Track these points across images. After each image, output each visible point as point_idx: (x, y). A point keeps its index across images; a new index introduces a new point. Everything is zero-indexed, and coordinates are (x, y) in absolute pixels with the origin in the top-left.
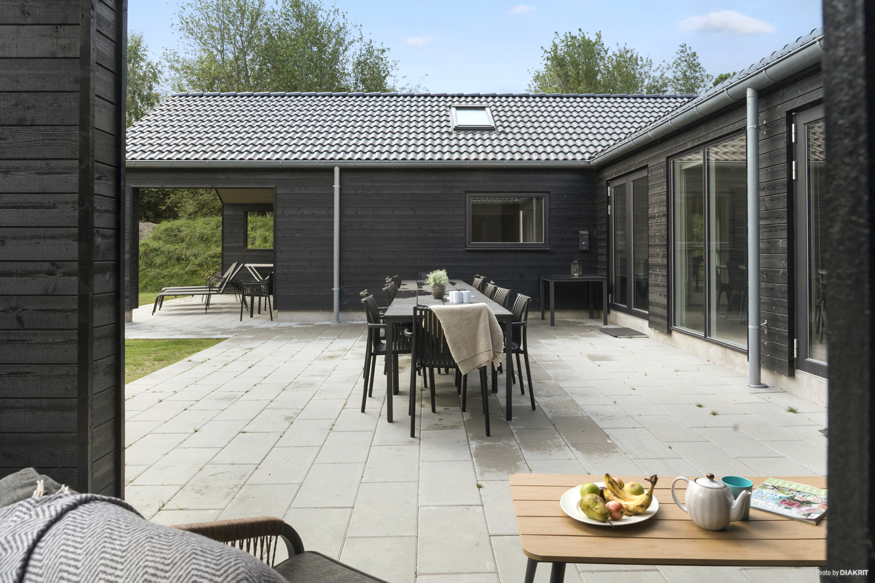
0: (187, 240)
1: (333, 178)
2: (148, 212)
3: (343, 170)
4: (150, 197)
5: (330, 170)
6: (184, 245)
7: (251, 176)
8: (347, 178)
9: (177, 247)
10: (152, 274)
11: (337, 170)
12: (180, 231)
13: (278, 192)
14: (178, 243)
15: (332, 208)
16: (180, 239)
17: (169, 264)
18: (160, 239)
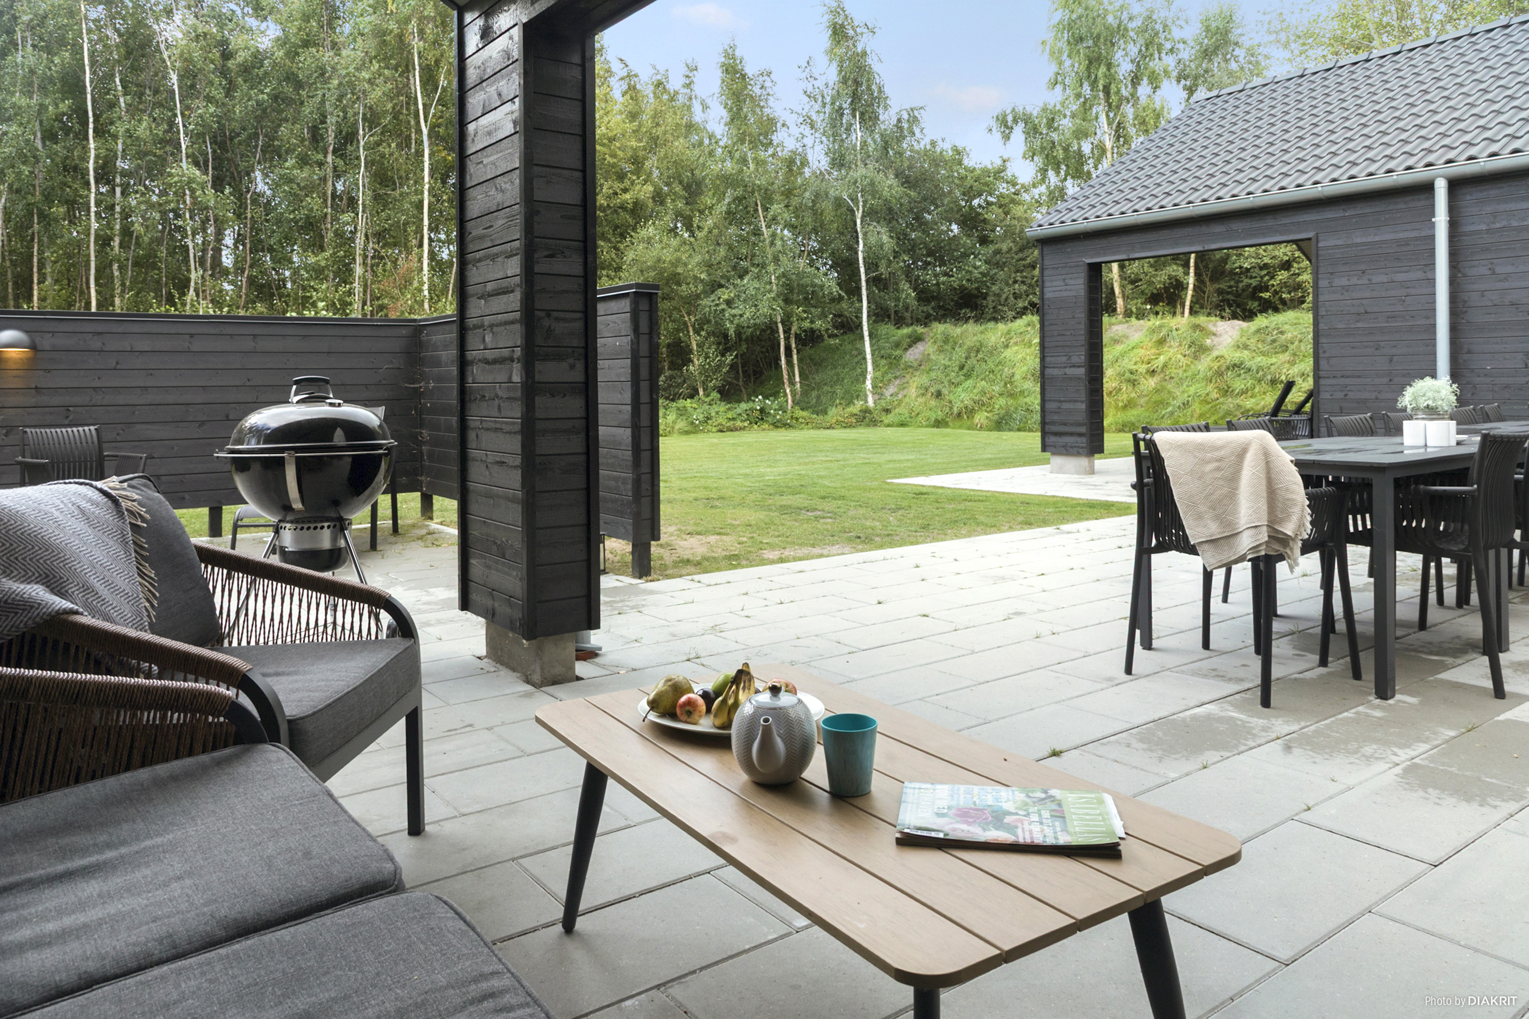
0: (1291, 347)
1: (1432, 206)
2: (1250, 303)
3: (1456, 185)
4: (1251, 278)
5: (1427, 188)
6: (1285, 357)
7: (1270, 222)
8: (1468, 197)
9: (1274, 360)
10: (1225, 407)
11: (1441, 187)
12: (1282, 333)
13: (1320, 245)
14: (1276, 353)
15: (1431, 265)
16: (1281, 346)
17: (1257, 390)
18: (1246, 347)
